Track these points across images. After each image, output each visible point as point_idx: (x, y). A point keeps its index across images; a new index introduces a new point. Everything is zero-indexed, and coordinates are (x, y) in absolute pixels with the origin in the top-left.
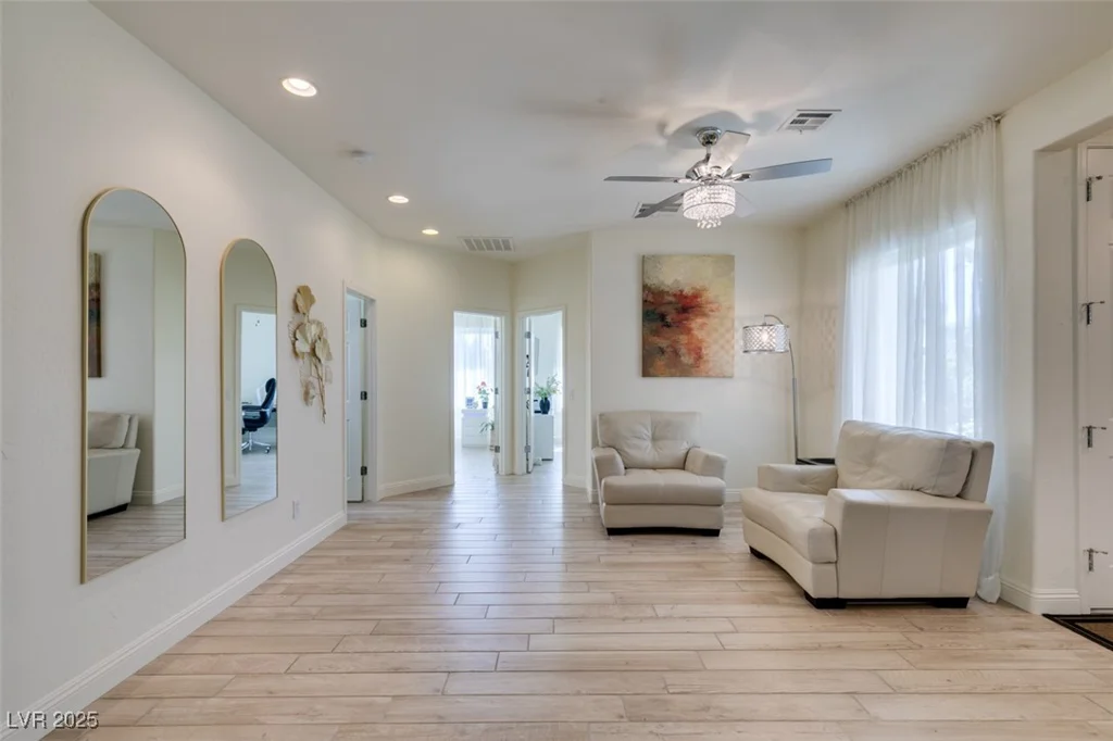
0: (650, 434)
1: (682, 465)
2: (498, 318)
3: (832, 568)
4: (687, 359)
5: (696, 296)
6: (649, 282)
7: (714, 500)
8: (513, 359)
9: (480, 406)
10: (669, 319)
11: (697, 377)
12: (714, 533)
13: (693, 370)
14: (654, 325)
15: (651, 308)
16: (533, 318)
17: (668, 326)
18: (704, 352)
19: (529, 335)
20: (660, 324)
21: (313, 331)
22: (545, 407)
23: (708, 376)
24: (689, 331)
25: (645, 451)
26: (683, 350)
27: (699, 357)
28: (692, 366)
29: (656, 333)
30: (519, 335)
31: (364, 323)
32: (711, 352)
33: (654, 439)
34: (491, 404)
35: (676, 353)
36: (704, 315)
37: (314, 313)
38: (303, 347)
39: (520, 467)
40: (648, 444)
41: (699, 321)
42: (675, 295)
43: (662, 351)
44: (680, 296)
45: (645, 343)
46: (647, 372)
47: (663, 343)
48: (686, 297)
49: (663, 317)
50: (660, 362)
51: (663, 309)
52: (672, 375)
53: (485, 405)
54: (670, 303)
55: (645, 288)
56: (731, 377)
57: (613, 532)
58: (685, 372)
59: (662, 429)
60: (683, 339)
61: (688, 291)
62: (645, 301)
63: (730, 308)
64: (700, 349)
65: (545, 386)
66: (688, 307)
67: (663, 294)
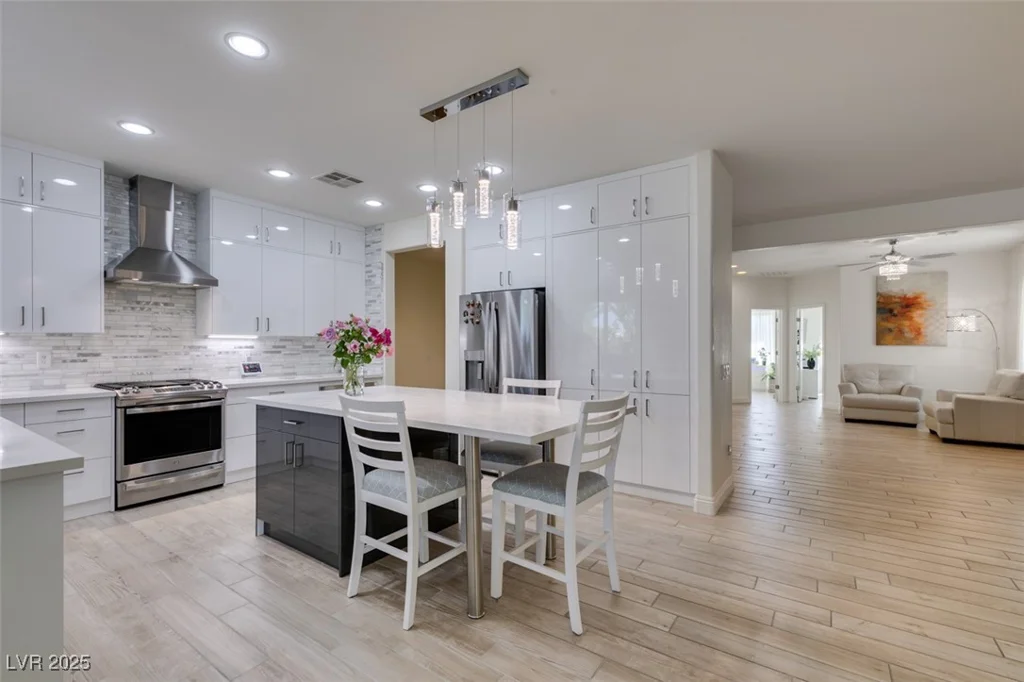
0: (877, 376)
1: (899, 392)
2: (778, 311)
3: (951, 426)
4: (909, 335)
5: (916, 298)
6: (880, 291)
7: (913, 409)
8: (788, 336)
9: (761, 364)
10: (895, 312)
11: (915, 345)
12: (914, 426)
13: (915, 342)
14: (885, 316)
15: (882, 306)
16: (802, 311)
17: (895, 316)
18: (922, 330)
19: (799, 320)
20: (889, 315)
22: (811, 364)
23: (925, 345)
24: (911, 319)
25: (874, 384)
26: (907, 329)
27: (919, 335)
28: (913, 339)
29: (887, 320)
30: (792, 319)
32: (929, 330)
33: (881, 379)
34: (768, 363)
35: (901, 332)
36: (922, 308)
39: (793, 397)
40: (877, 382)
41: (919, 312)
42: (900, 298)
43: (890, 330)
44: (905, 298)
45: (878, 326)
46: (879, 342)
47: (890, 325)
48: (909, 299)
49: (891, 311)
50: (889, 337)
51: (891, 306)
52: (898, 344)
53: (764, 363)
54: (896, 303)
55: (878, 294)
56: (945, 346)
57: (848, 420)
58: (909, 342)
59: (885, 374)
60: (907, 323)
61: (910, 295)
62: (878, 302)
63: (946, 303)
64: (920, 329)
65: (811, 351)
66: (909, 304)
67: (890, 297)
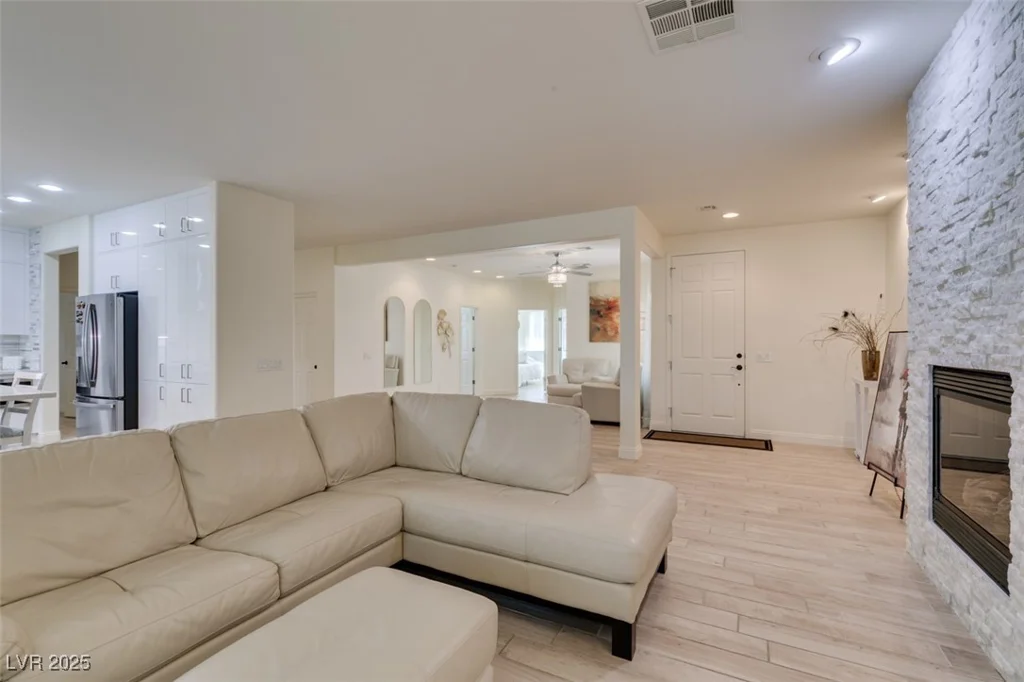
0: (583, 368)
4: (610, 333)
5: (615, 301)
6: (594, 295)
10: (602, 313)
11: (616, 342)
13: (614, 339)
14: (595, 317)
15: (594, 309)
17: (601, 316)
20: (598, 316)
21: (445, 325)
24: (611, 319)
25: (579, 376)
26: (609, 329)
27: (617, 332)
28: (612, 337)
29: (596, 320)
31: (473, 318)
33: (585, 371)
35: (605, 330)
36: (618, 311)
37: (446, 318)
38: (441, 331)
41: (618, 314)
42: (605, 302)
43: (599, 329)
44: (608, 302)
45: (591, 326)
46: (591, 341)
47: (599, 325)
48: (610, 302)
49: (599, 312)
50: (598, 335)
51: (599, 309)
52: (604, 341)
54: (602, 305)
55: (591, 298)
58: (610, 339)
60: (609, 323)
61: (611, 299)
62: (591, 305)
64: (617, 328)
66: (611, 307)
67: (599, 301)
